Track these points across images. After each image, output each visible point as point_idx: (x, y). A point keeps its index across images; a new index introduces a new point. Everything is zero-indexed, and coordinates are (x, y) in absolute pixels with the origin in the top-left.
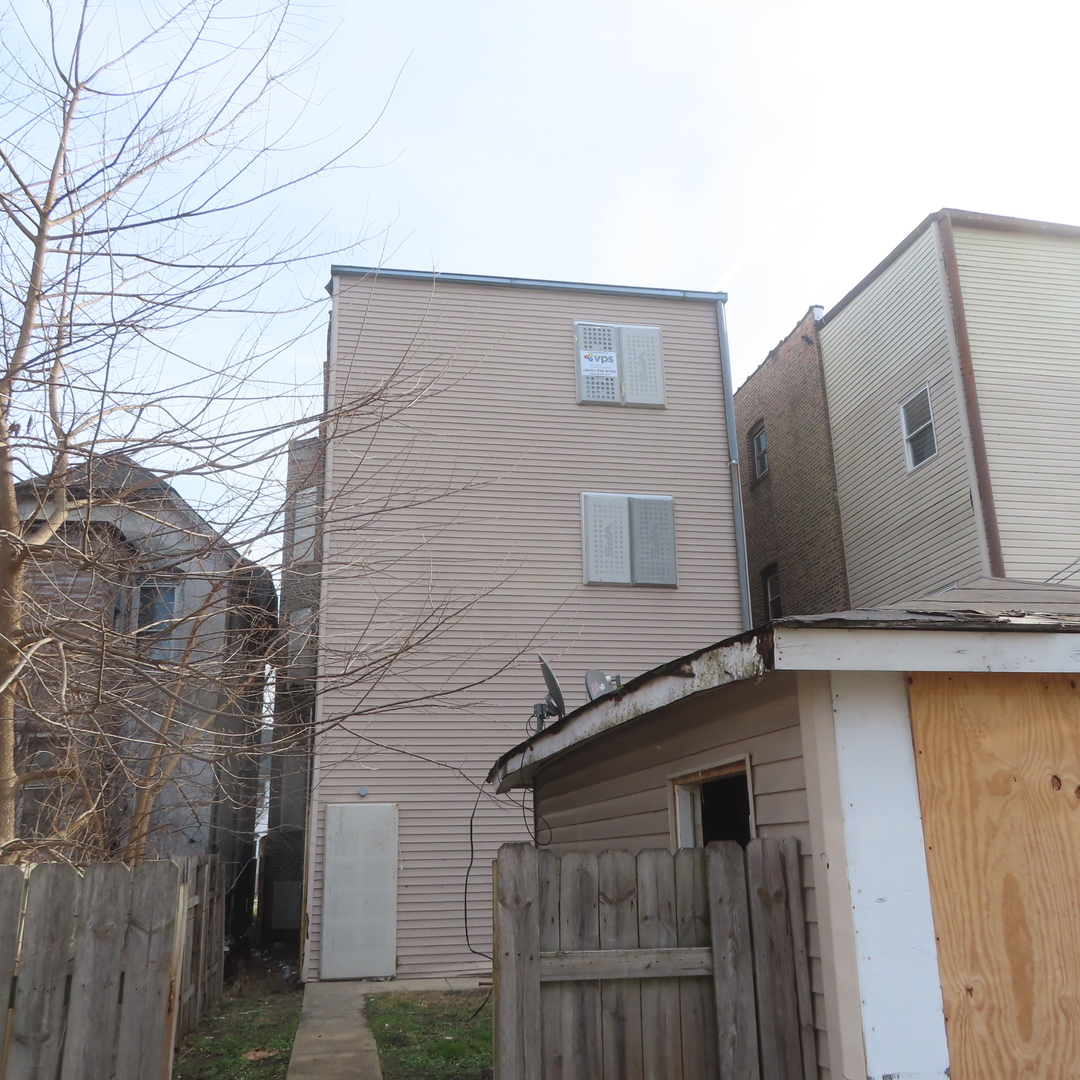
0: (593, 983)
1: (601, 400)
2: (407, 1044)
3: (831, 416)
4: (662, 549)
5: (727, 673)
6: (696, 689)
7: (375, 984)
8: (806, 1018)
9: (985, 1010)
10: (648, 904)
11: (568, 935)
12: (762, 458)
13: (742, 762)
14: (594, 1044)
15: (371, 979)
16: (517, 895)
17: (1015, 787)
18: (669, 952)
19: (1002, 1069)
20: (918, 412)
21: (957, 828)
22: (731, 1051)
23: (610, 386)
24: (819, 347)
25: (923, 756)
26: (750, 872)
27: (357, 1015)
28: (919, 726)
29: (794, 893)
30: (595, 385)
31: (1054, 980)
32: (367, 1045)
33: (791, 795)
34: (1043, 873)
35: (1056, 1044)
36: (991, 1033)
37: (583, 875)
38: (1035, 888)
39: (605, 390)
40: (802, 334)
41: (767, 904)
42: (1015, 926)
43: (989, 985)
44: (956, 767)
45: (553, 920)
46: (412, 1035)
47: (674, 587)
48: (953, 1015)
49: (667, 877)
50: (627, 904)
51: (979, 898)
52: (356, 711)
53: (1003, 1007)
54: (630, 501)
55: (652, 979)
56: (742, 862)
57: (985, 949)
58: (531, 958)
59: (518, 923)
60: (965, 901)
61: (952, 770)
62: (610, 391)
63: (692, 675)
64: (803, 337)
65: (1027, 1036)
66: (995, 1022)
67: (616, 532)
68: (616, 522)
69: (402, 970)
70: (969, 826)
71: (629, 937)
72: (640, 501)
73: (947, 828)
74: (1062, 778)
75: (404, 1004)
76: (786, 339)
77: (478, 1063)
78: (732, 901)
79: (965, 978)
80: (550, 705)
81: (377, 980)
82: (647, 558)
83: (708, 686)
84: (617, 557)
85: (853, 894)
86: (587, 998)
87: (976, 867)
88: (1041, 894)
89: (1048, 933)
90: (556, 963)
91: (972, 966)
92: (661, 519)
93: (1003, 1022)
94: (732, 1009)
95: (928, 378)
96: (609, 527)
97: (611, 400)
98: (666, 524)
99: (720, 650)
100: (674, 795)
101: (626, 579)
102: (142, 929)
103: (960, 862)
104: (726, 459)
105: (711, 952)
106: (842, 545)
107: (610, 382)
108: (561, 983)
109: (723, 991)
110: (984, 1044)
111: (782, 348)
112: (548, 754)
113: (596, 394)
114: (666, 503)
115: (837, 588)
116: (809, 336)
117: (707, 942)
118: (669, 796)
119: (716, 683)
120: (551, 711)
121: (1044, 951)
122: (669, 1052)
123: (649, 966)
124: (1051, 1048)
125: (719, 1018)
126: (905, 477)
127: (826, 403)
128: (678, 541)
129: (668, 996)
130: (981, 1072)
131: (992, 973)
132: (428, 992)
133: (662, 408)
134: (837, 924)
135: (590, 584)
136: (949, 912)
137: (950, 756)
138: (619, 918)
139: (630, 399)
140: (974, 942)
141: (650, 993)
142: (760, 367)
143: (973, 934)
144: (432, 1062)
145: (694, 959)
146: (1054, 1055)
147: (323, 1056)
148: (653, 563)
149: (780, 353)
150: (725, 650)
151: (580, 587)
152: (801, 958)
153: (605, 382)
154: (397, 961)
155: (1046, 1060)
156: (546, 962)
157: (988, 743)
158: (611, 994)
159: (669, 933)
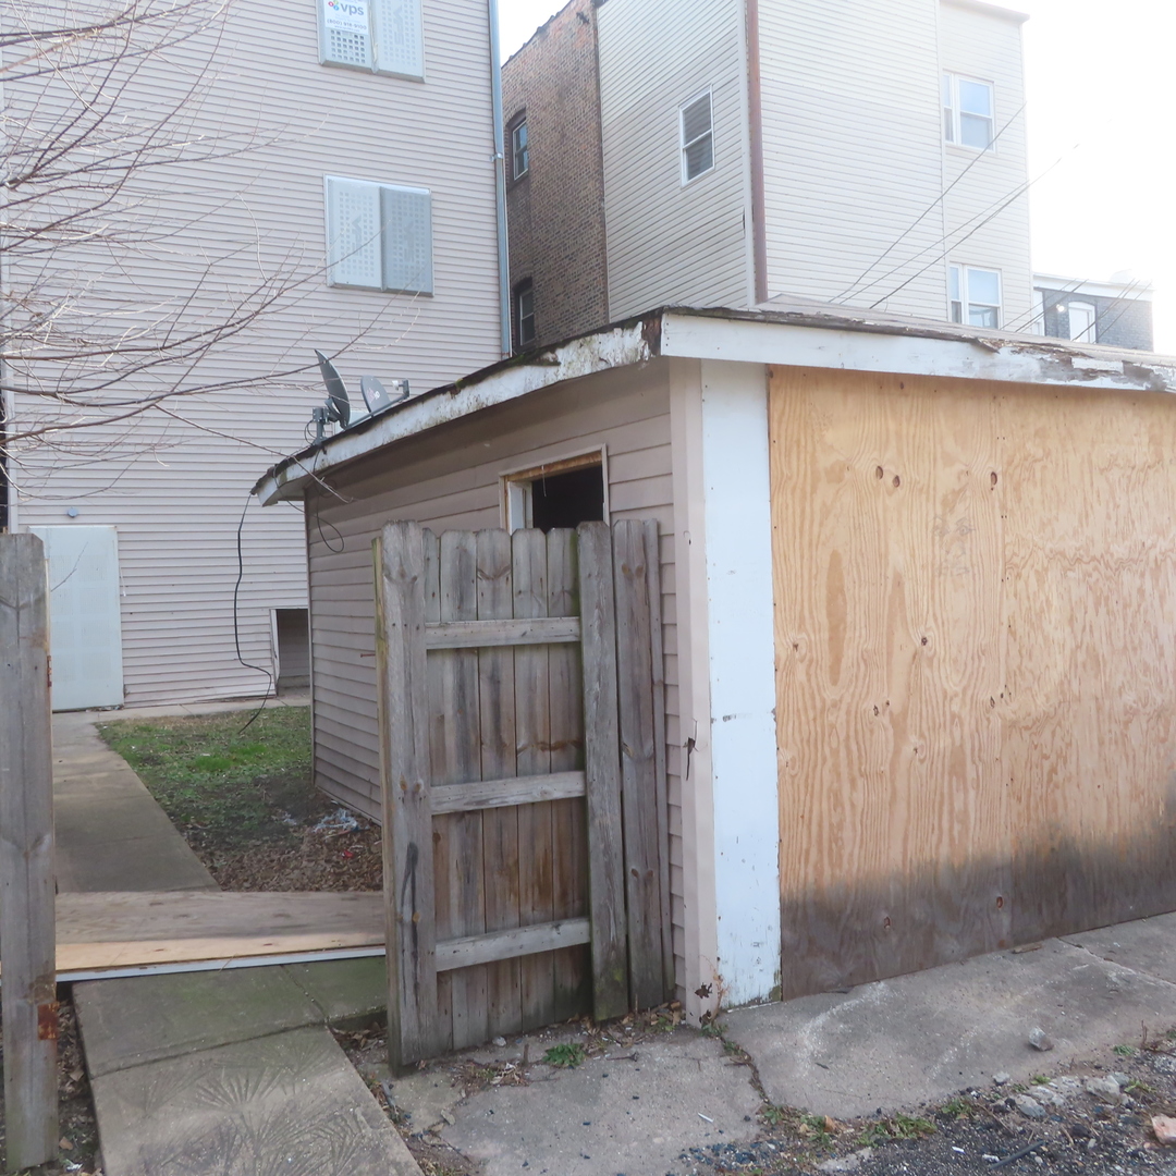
0: (470, 650)
1: (349, 62)
2: (163, 763)
3: (603, 113)
4: (418, 251)
5: (601, 360)
6: (561, 377)
7: (102, 714)
8: (657, 677)
9: (806, 662)
10: (522, 578)
11: (447, 608)
12: (520, 156)
13: (599, 452)
14: (472, 704)
15: (96, 709)
16: (403, 570)
17: (847, 475)
18: (542, 622)
19: (814, 707)
20: (698, 118)
21: (798, 511)
22: (595, 704)
23: (359, 46)
24: (596, 29)
25: (776, 445)
26: (616, 549)
27: (94, 741)
28: (775, 416)
29: (653, 569)
30: (342, 43)
31: (860, 637)
32: (119, 765)
33: (653, 481)
34: (861, 550)
35: (856, 687)
36: (809, 680)
37: (462, 552)
38: (853, 562)
39: (354, 51)
40: (577, 10)
41: (629, 579)
42: (835, 593)
43: (810, 641)
44: (802, 457)
45: (434, 595)
46: (165, 754)
47: (429, 295)
48: (781, 667)
49: (540, 554)
50: (502, 579)
51: (810, 570)
52: (176, 391)
53: (820, 658)
54: (382, 192)
55: (524, 645)
56: (609, 540)
57: (811, 612)
58: (418, 628)
59: (404, 596)
60: (799, 573)
61: (798, 458)
62: (360, 52)
63: (556, 363)
64: (578, 14)
65: (835, 682)
66: (812, 671)
67: (365, 227)
68: (365, 215)
69: (130, 698)
70: (808, 509)
71: (505, 609)
72: (393, 192)
73: (790, 510)
74: (884, 469)
75: (146, 729)
76: (558, 14)
77: (247, 773)
78: (600, 575)
79: (793, 636)
80: (331, 410)
81: (104, 710)
82: (401, 260)
83: (578, 374)
84: (366, 257)
85: (709, 567)
86: (466, 664)
87: (810, 544)
88: (858, 566)
89: (860, 599)
90: (440, 632)
91: (800, 627)
92: (417, 216)
93: (819, 671)
94: (596, 670)
95: (712, 81)
96: (356, 222)
97: (360, 64)
98: (423, 222)
99: (595, 337)
100: (506, 492)
101: (377, 283)
102: (7, 605)
103: (798, 540)
104: (491, 152)
105: (580, 621)
106: (605, 262)
107: (359, 40)
108: (442, 650)
109: (589, 655)
110: (803, 689)
111: (552, 25)
112: (349, 456)
113: (342, 54)
114: (423, 197)
115: (597, 308)
116: (585, 14)
117: (576, 612)
118: (501, 492)
119: (587, 371)
120: (332, 416)
121: (855, 614)
122: (539, 709)
123: (524, 634)
124: (851, 690)
125: (585, 677)
126: (678, 190)
127: (599, 98)
128: (435, 244)
129: (539, 661)
130: (798, 710)
131: (814, 632)
132: (166, 717)
133: (420, 81)
134: (694, 592)
135: (335, 286)
136: (786, 582)
137: (798, 446)
138: (495, 591)
139: (384, 66)
140: (802, 606)
141: (523, 659)
142: (525, 46)
143: (803, 601)
144: (197, 776)
145: (565, 628)
146: (853, 695)
147: (73, 777)
148: (407, 267)
149: (550, 31)
150: (601, 337)
151: (323, 288)
152: (656, 625)
153: (354, 39)
154: (125, 690)
155: (847, 699)
156: (431, 632)
157: (830, 436)
158: (487, 661)
159: (540, 605)
